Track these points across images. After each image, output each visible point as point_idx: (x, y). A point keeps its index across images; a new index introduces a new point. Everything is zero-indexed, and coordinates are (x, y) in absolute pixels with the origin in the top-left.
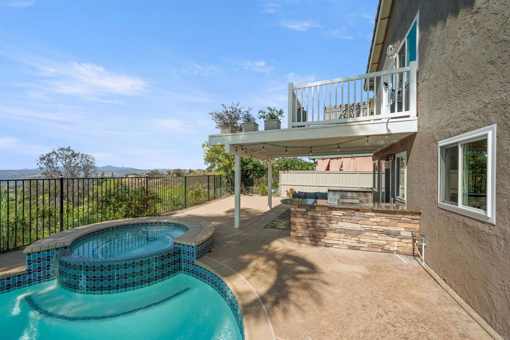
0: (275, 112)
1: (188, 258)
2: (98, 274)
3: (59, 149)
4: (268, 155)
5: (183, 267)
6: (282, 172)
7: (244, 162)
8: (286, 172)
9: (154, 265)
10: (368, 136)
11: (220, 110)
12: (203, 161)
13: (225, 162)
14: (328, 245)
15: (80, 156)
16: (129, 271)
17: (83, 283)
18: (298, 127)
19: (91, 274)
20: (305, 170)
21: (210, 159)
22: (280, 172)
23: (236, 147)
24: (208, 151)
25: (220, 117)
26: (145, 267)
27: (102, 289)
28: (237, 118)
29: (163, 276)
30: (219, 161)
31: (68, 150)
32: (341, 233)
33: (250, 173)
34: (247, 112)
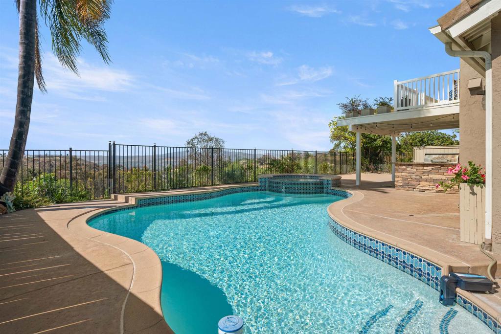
0: (386, 100)
1: (327, 186)
2: (290, 186)
3: (199, 134)
4: (390, 131)
5: (325, 191)
6: (416, 148)
7: (372, 138)
8: (422, 148)
9: (312, 186)
10: (454, 114)
11: (346, 102)
12: (329, 139)
13: (351, 139)
14: (421, 190)
15: (214, 140)
16: (305, 187)
17: (283, 190)
18: (403, 110)
19: (287, 186)
20: (447, 145)
21: (336, 137)
22: (414, 148)
23: (357, 127)
24: (334, 129)
25: (345, 106)
26: (308, 186)
27: (291, 193)
28: (358, 105)
29: (315, 193)
30: (346, 139)
31: (205, 134)
32: (430, 182)
33: (380, 151)
34: (365, 101)
